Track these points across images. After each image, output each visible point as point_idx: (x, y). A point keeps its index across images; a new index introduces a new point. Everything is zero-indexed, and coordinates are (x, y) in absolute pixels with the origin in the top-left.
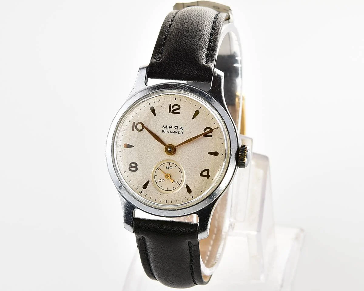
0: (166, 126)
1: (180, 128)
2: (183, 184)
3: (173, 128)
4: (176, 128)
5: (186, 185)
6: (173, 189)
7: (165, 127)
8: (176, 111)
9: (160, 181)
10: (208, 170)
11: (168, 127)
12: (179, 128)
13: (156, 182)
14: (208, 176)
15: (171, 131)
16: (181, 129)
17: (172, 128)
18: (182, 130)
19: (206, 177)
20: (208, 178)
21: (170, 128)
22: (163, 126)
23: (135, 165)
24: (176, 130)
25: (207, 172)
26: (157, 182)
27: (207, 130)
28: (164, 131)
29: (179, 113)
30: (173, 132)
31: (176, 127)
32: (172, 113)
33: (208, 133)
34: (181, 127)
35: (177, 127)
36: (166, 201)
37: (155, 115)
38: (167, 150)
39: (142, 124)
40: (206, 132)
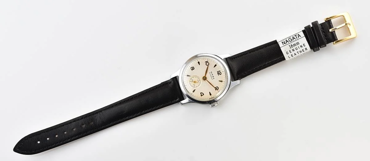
0: (212, 73)
2: (195, 88)
5: (195, 90)
6: (192, 86)
10: (204, 95)
13: (191, 79)
14: (201, 96)
15: (211, 75)
18: (213, 79)
24: (212, 77)
28: (210, 73)
29: (219, 75)
32: (217, 73)
33: (217, 89)
35: (214, 77)
36: (186, 85)
37: (214, 67)
38: (204, 77)
39: (209, 64)
40: (217, 87)
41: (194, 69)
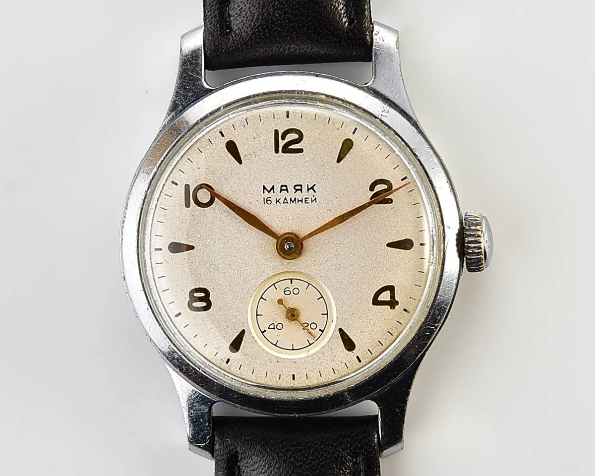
0: (273, 188)
1: (308, 190)
2: (332, 331)
3: (291, 189)
5: (341, 330)
6: (309, 344)
7: (269, 190)
8: (293, 147)
9: (272, 326)
10: (391, 289)
11: (277, 189)
12: (305, 189)
13: (263, 332)
14: (393, 303)
15: (285, 199)
16: (311, 190)
17: (287, 190)
18: (314, 194)
19: (389, 307)
20: (393, 307)
21: (281, 190)
22: (264, 188)
23: (203, 295)
24: (299, 195)
25: (389, 292)
26: (265, 331)
27: (379, 188)
28: (267, 200)
29: (301, 151)
30: (291, 199)
31: (297, 188)
32: (283, 152)
33: (382, 193)
34: (309, 187)
35: (301, 186)
36: (293, 375)
37: (240, 162)
38: (281, 250)
39: (208, 187)
40: (375, 191)
41: (205, 291)
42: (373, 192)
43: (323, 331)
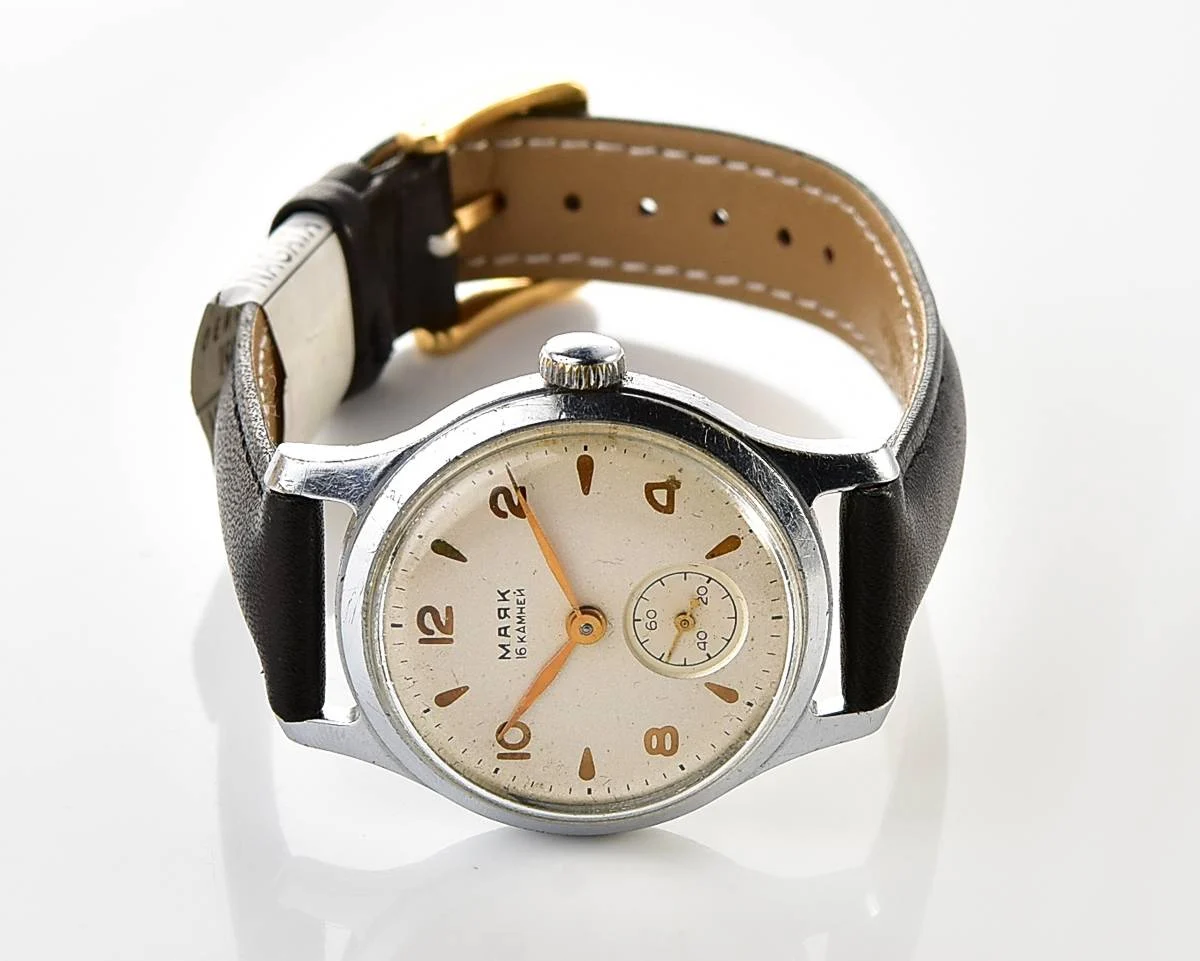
0: (503, 646)
1: (505, 600)
2: (711, 568)
3: (504, 623)
4: (506, 615)
5: (709, 557)
6: (728, 597)
7: (505, 652)
8: (443, 619)
9: (702, 646)
10: (649, 489)
11: (504, 640)
12: (505, 605)
13: (710, 658)
14: (671, 486)
15: (518, 630)
16: (506, 596)
17: (505, 628)
18: (511, 592)
19: (676, 490)
20: (678, 485)
21: (505, 635)
22: (502, 657)
23: (655, 737)
24: (513, 612)
25: (654, 491)
26: (708, 655)
27: (502, 504)
28: (521, 654)
29: (449, 610)
30: (519, 623)
31: (502, 615)
32: (451, 633)
34: (501, 598)
35: (499, 610)
36: (775, 618)
37: (465, 689)
40: (508, 511)
41: (648, 736)
42: (510, 513)
43: (710, 579)
